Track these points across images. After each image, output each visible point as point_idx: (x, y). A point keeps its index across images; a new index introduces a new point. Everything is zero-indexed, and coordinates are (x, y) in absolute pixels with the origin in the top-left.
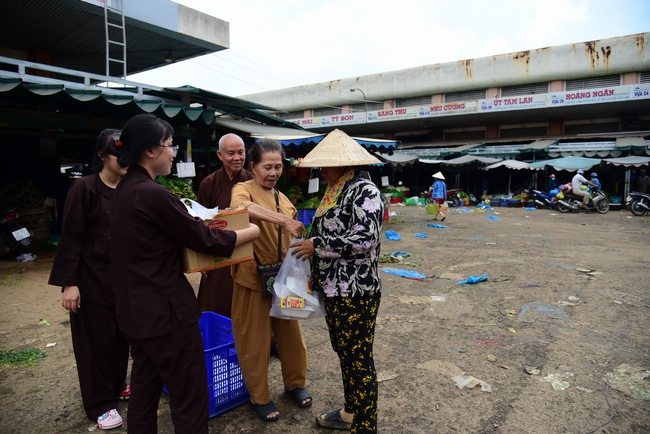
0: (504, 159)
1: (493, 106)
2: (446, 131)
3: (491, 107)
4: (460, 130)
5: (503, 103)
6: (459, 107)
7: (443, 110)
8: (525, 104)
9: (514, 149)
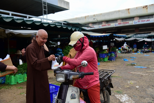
0: (143, 38)
1: (138, 23)
2: (122, 30)
3: (137, 23)
4: (127, 30)
5: (141, 21)
6: (127, 23)
7: (122, 24)
8: (148, 21)
9: (146, 35)
